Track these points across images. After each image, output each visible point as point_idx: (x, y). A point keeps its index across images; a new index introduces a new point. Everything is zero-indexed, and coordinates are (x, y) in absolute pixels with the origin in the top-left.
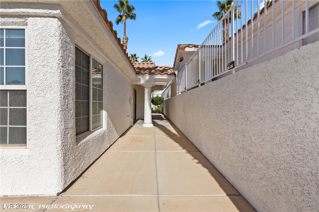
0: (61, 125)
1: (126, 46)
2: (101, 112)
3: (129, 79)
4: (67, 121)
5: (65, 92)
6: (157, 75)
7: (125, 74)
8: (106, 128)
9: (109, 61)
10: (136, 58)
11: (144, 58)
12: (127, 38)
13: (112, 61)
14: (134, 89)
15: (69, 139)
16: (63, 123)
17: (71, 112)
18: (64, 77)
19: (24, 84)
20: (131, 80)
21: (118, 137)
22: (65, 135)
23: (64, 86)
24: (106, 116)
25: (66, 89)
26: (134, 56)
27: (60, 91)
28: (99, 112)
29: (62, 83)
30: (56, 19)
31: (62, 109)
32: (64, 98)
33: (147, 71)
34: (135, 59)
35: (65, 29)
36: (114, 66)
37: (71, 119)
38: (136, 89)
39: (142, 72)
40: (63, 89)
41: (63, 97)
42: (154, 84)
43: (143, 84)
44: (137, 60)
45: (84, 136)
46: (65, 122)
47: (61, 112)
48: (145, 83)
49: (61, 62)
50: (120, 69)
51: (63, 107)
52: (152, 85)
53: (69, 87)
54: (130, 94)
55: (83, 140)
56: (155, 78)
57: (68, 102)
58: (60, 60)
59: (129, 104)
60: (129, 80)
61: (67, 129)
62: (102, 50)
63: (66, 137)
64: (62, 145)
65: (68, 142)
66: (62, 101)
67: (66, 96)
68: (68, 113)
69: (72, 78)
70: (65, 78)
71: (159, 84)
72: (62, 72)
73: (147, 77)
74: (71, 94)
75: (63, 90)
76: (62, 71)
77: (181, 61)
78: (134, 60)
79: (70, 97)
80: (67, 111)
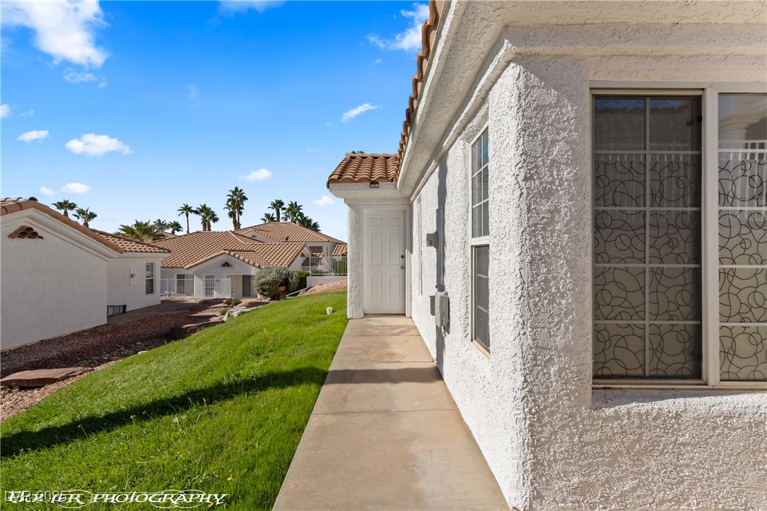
0: (522, 333)
4: (544, 328)
5: (535, 246)
15: (553, 379)
16: (530, 329)
17: (564, 302)
18: (533, 207)
22: (536, 365)
23: (534, 231)
25: (540, 237)
27: (521, 244)
29: (525, 224)
30: (513, 65)
31: (526, 292)
32: (531, 262)
35: (536, 74)
37: (561, 321)
40: (528, 238)
41: (528, 259)
45: (657, 392)
46: (536, 327)
47: (522, 300)
49: (521, 168)
51: (528, 287)
53: (553, 231)
55: (634, 404)
57: (549, 272)
58: (520, 165)
61: (545, 349)
63: (542, 370)
64: (527, 389)
65: (547, 387)
66: (527, 269)
67: (539, 258)
68: (549, 304)
70: (535, 208)
72: (525, 195)
74: (563, 249)
75: (527, 242)
76: (525, 191)
79: (560, 257)
80: (546, 298)
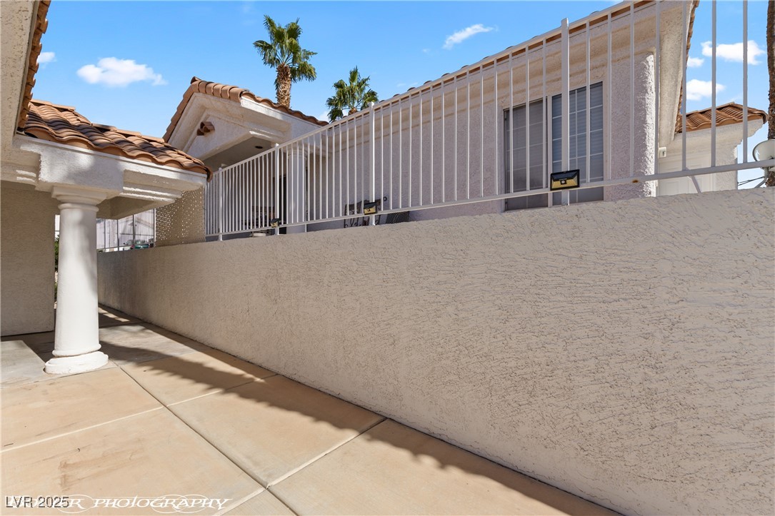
6: (134, 161)
43: (53, 186)
52: (106, 195)
56: (126, 171)
71: (137, 196)
73: (83, 157)
77: (202, 134)
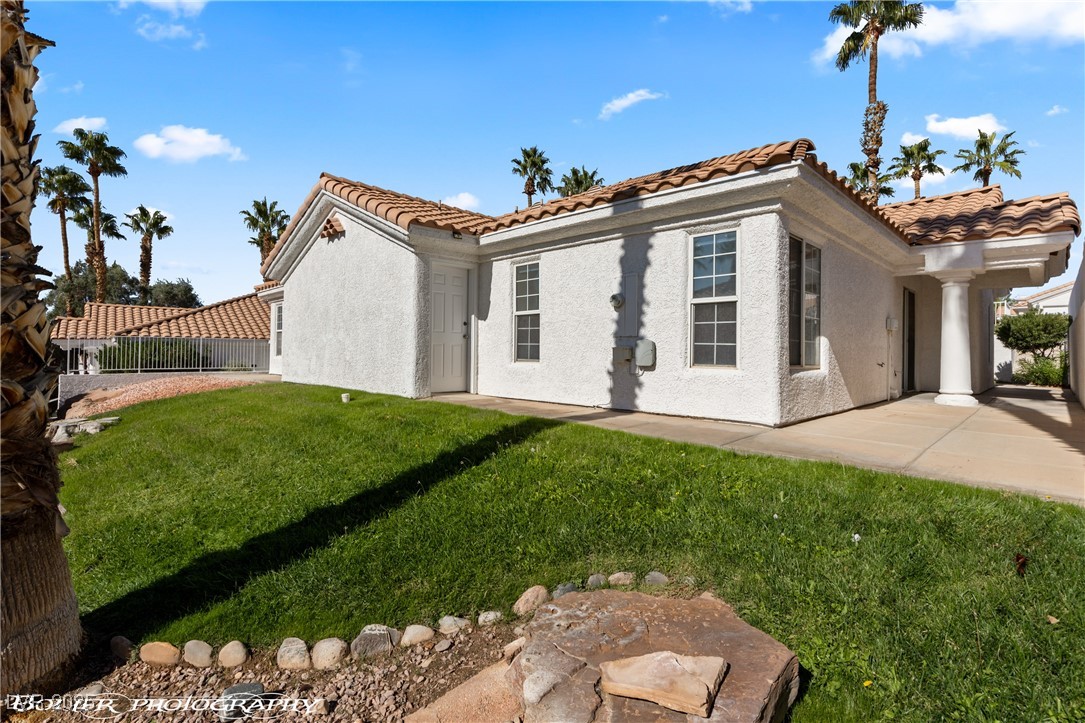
1: (878, 135)
2: (817, 339)
3: (886, 262)
4: (783, 338)
6: (992, 239)
7: (871, 253)
8: (827, 372)
9: (833, 238)
10: (930, 158)
11: (974, 151)
12: (884, 106)
13: (839, 235)
14: (905, 289)
15: (784, 362)
16: (780, 339)
18: (781, 282)
19: (735, 294)
20: (891, 264)
21: (852, 406)
23: (781, 294)
24: (827, 348)
25: (782, 297)
26: (916, 152)
28: (814, 339)
30: (775, 214)
33: (956, 231)
34: (923, 164)
35: (783, 222)
36: (843, 243)
37: (786, 336)
38: (912, 288)
39: (936, 235)
42: (980, 270)
43: (935, 273)
44: (935, 163)
45: (795, 370)
48: (950, 269)
50: (857, 245)
51: (780, 320)
52: (973, 272)
53: (784, 295)
54: (888, 304)
55: (795, 374)
59: (886, 333)
60: (884, 266)
62: (820, 224)
69: (787, 282)
71: (1002, 267)
73: (958, 249)
78: (917, 168)
80: (783, 325)
